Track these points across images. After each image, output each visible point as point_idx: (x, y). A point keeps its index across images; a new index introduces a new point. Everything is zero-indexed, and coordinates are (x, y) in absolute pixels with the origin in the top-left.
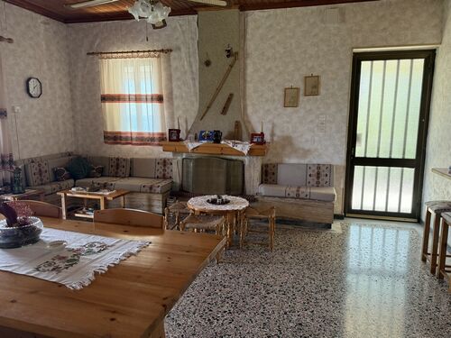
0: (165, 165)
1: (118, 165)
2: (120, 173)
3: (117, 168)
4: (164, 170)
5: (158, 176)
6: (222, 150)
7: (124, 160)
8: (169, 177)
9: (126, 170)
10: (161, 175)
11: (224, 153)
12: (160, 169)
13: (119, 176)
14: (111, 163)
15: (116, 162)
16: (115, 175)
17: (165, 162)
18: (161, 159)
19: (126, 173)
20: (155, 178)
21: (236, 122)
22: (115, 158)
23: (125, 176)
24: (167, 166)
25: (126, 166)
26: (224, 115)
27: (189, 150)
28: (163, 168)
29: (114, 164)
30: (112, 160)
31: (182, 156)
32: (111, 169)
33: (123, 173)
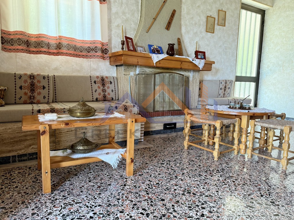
2: (40, 97)
5: (97, 99)
6: (181, 64)
7: (44, 78)
8: (111, 99)
9: (49, 92)
10: (100, 97)
11: (183, 67)
12: (98, 89)
13: (36, 102)
14: (20, 83)
15: (29, 81)
16: (28, 101)
17: (103, 81)
18: (98, 77)
19: (48, 96)
20: (93, 101)
21: (179, 39)
22: (25, 74)
23: (48, 101)
24: (107, 85)
25: (49, 87)
26: (168, 30)
27: (155, 62)
28: (102, 88)
29: (26, 85)
30: (20, 77)
31: (135, 71)
32: (20, 93)
33: (44, 97)
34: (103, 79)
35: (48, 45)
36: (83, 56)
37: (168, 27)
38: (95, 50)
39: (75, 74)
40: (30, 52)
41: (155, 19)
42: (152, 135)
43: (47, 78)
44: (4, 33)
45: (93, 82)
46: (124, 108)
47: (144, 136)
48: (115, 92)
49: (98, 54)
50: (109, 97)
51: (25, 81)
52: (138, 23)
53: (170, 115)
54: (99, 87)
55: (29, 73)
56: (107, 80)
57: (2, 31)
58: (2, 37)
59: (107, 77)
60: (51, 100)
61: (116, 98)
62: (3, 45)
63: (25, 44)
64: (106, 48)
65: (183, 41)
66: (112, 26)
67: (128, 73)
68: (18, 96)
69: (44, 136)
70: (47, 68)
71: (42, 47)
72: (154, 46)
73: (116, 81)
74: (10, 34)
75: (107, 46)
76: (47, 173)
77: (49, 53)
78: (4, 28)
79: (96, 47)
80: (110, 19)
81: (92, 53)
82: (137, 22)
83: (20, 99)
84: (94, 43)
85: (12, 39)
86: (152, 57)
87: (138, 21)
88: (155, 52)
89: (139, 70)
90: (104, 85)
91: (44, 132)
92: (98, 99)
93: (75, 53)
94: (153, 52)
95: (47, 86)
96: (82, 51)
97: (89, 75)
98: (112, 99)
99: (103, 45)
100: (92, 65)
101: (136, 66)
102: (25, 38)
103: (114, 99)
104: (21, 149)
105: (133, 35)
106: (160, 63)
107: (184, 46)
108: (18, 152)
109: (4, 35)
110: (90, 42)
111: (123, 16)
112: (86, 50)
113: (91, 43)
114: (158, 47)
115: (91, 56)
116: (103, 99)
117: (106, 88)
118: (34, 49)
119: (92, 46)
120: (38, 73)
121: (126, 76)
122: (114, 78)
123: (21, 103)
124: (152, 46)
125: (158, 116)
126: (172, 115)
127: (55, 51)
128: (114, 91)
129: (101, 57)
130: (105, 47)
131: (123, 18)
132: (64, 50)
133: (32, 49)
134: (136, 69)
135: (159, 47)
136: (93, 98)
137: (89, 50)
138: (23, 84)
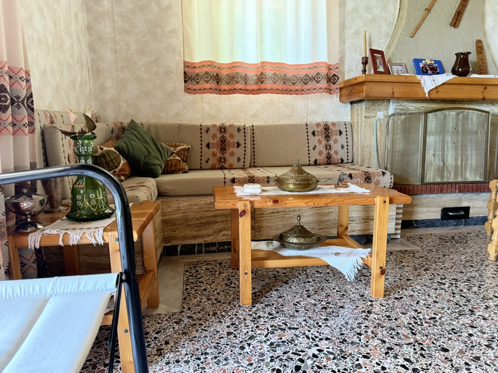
0: (327, 137)
1: (223, 141)
2: (231, 160)
3: (223, 149)
4: (328, 147)
5: (316, 161)
6: (485, 91)
7: (239, 130)
8: (340, 161)
9: (245, 151)
10: (322, 158)
11: (487, 96)
12: (317, 145)
13: (227, 167)
14: (207, 139)
15: (219, 136)
16: (218, 166)
17: (327, 131)
18: (318, 125)
19: (244, 158)
20: (309, 165)
21: (479, 42)
22: (214, 126)
23: (244, 165)
24: (333, 138)
25: (245, 143)
26: (455, 28)
27: (427, 91)
28: (324, 142)
29: (215, 141)
30: (208, 130)
31: (387, 110)
32: (208, 153)
33: (239, 160)
34: (327, 128)
35: (246, 79)
36: (297, 92)
37: (456, 22)
38: (316, 79)
39: (283, 122)
40: (220, 92)
41: (428, 10)
42: (418, 227)
43: (242, 131)
44: (188, 67)
45: (310, 134)
46: (365, 176)
47: (402, 228)
48: (348, 149)
49: (321, 86)
50: (336, 158)
51: (214, 136)
52: (393, 23)
53: (457, 191)
54: (320, 142)
55: (218, 124)
56: (334, 129)
57: (185, 63)
58: (185, 73)
59: (333, 124)
60: (247, 164)
61: (348, 159)
62: (186, 84)
63: (214, 80)
64: (335, 73)
65: (488, 46)
66: (346, 34)
67: (372, 115)
68: (204, 159)
69: (243, 218)
70: (242, 115)
71: (237, 82)
72: (425, 60)
73: (349, 129)
74: (195, 67)
75: (337, 70)
76: (246, 274)
77: (247, 91)
78: (186, 60)
79: (318, 74)
80: (344, 22)
81: (312, 85)
82: (392, 21)
83: (207, 162)
84: (315, 67)
85: (197, 75)
86: (422, 82)
87: (394, 19)
88: (427, 72)
89: (394, 108)
90: (329, 137)
91: (244, 212)
92: (318, 162)
93: (285, 87)
94: (424, 72)
95: (242, 142)
96: (295, 83)
97: (304, 123)
98: (342, 161)
99: (330, 69)
100: (310, 104)
101: (389, 100)
102: (214, 72)
103: (346, 161)
104: (208, 236)
105: (385, 44)
106: (437, 92)
107: (491, 55)
108: (206, 239)
109: (187, 70)
110: (308, 67)
111: (366, 14)
112: (302, 80)
113: (310, 68)
114: (433, 62)
115: (309, 90)
116: (325, 161)
117: (331, 142)
118: (226, 87)
119: (312, 73)
120: (231, 124)
121: (369, 120)
122: (345, 124)
123: (207, 168)
124: (421, 61)
125: (431, 192)
126: (460, 192)
127: (255, 87)
128: (346, 147)
129: (326, 90)
130: (333, 72)
131: (366, 17)
132: (268, 84)
133: (225, 87)
134: (388, 106)
135: (436, 62)
136: (309, 161)
137: (306, 80)
138: (211, 141)
